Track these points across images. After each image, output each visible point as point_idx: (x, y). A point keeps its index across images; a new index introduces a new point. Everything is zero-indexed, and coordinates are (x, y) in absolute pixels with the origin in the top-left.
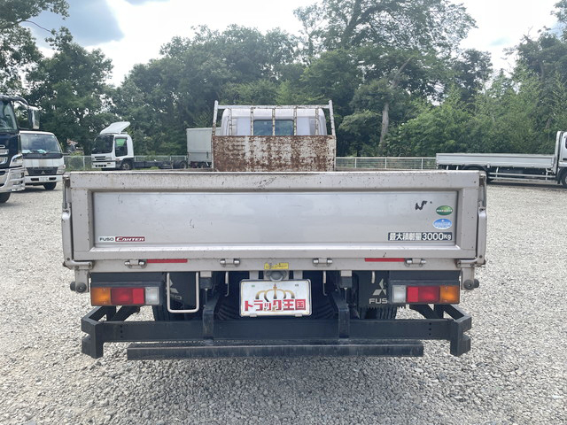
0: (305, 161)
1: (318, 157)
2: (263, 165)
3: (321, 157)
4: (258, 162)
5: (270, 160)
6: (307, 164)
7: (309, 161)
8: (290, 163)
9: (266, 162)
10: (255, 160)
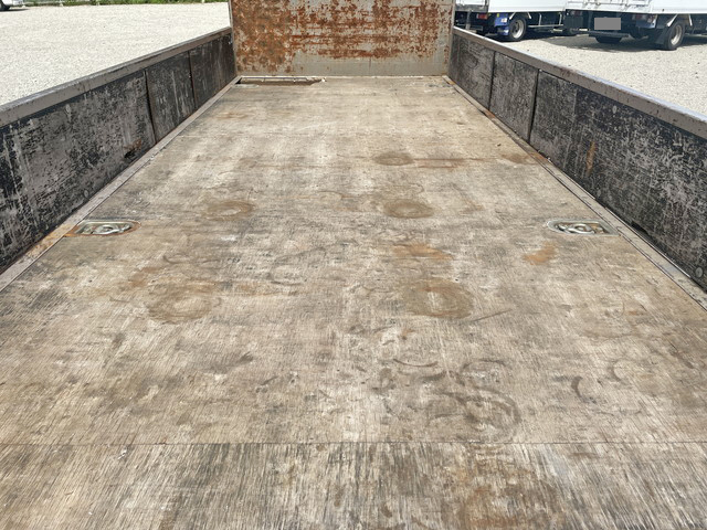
0: (399, 15)
1: (423, 6)
2: (323, 23)
3: (428, 8)
4: (313, 16)
5: (335, 12)
6: (402, 22)
7: (406, 13)
8: (370, 18)
9: (329, 17)
10: (308, 11)
